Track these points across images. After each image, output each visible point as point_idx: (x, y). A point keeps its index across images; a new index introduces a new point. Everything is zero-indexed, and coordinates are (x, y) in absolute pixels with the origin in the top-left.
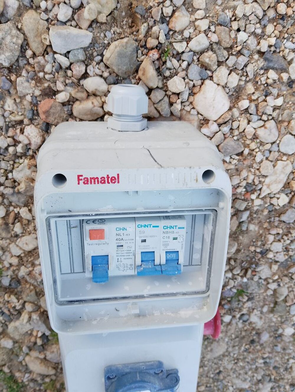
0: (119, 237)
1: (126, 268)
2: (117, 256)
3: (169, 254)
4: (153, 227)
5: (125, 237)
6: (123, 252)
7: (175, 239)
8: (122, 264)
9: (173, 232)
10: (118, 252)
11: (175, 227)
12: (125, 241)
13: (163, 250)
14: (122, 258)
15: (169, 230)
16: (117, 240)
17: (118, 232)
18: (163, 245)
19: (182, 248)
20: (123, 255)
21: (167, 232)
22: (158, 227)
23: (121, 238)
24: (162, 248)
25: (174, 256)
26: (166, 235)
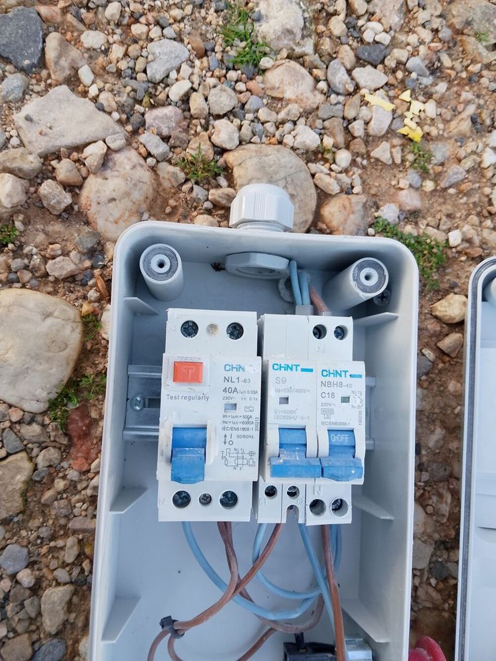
0: (229, 384)
1: (240, 461)
2: (224, 429)
3: (336, 435)
4: (303, 370)
5: (240, 386)
6: (235, 420)
7: (346, 400)
8: (233, 451)
9: (341, 383)
10: (225, 419)
11: (343, 374)
12: (240, 395)
13: (323, 423)
14: (235, 433)
15: (332, 379)
16: (225, 391)
17: (228, 374)
18: (324, 412)
19: (360, 422)
20: (235, 426)
21: (329, 384)
22: (311, 370)
23: (233, 386)
24: (321, 418)
25: (344, 439)
26: (326, 390)
